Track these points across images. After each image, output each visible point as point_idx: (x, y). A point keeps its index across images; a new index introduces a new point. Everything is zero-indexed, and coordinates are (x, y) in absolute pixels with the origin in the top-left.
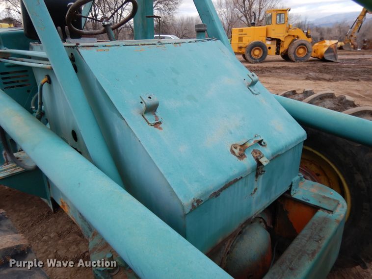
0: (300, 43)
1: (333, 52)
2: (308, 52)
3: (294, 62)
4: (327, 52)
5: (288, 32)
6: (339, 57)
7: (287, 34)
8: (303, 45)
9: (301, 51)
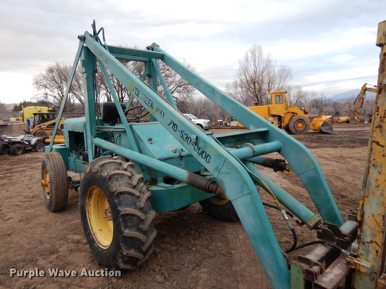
0: (298, 118)
1: (328, 125)
2: (306, 125)
3: (295, 134)
4: (323, 125)
5: (286, 110)
6: (335, 129)
7: (286, 111)
8: (301, 120)
9: (300, 125)
